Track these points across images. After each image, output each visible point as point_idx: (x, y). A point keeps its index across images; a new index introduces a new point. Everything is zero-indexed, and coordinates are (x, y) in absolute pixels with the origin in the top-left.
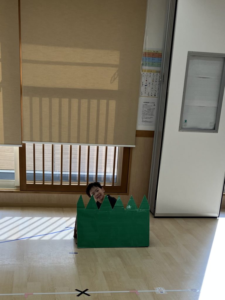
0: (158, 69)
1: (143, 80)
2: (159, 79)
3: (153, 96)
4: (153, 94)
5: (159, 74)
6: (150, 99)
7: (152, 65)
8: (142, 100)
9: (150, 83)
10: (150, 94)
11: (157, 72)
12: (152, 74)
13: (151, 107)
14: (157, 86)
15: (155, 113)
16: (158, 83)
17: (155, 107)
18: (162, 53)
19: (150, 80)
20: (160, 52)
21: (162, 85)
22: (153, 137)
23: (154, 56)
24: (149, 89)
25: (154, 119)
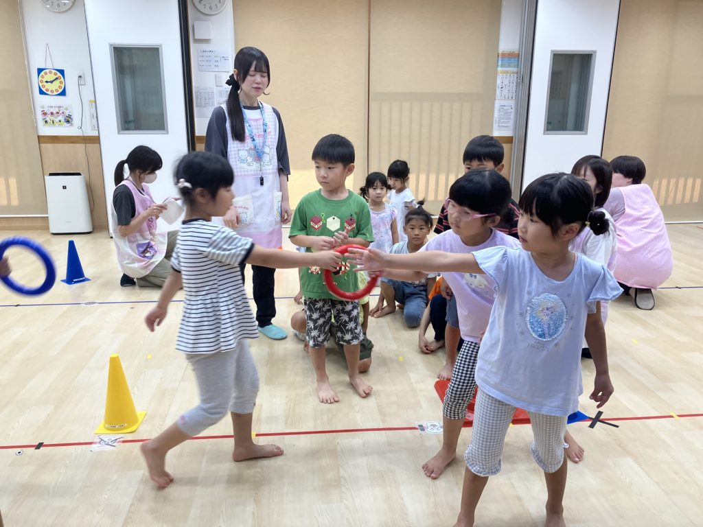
0: (515, 69)
1: (499, 82)
2: (517, 81)
3: (510, 98)
4: (510, 96)
5: (516, 75)
6: (506, 103)
7: (509, 66)
8: (497, 104)
9: (506, 85)
10: (507, 97)
11: (513, 73)
12: (509, 75)
13: (509, 111)
14: (514, 88)
15: (512, 116)
16: (515, 84)
17: (513, 110)
18: (519, 54)
19: (506, 81)
20: (517, 52)
21: (521, 86)
22: (512, 142)
23: (510, 57)
24: (505, 92)
25: (511, 123)
